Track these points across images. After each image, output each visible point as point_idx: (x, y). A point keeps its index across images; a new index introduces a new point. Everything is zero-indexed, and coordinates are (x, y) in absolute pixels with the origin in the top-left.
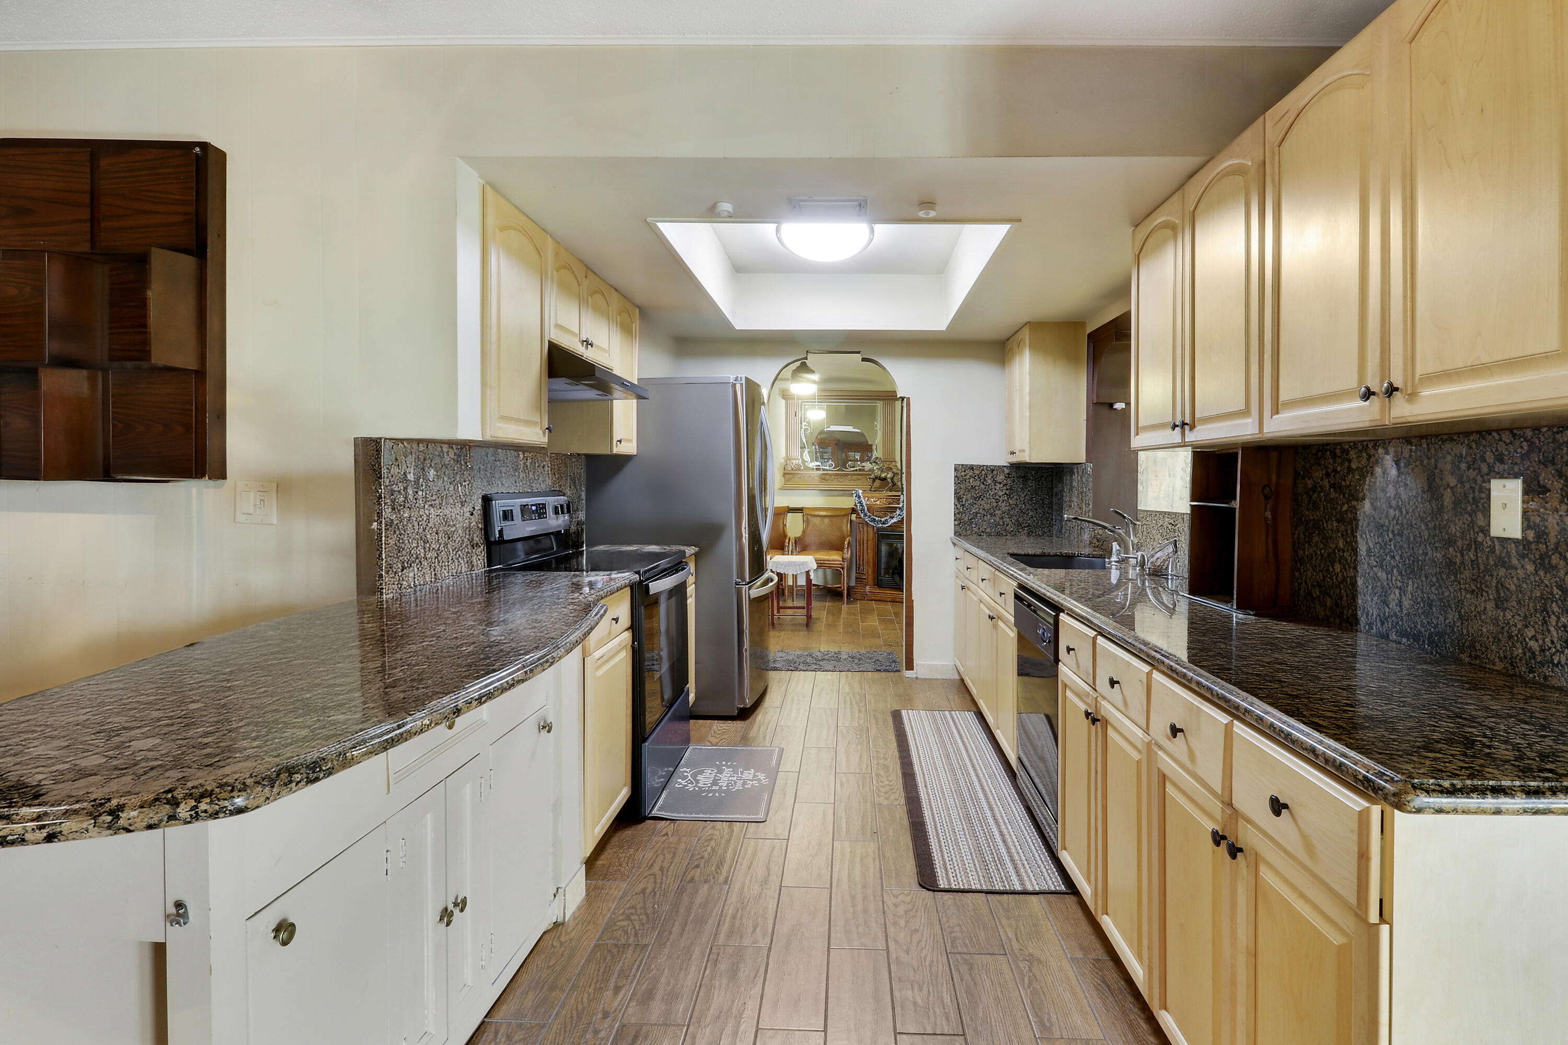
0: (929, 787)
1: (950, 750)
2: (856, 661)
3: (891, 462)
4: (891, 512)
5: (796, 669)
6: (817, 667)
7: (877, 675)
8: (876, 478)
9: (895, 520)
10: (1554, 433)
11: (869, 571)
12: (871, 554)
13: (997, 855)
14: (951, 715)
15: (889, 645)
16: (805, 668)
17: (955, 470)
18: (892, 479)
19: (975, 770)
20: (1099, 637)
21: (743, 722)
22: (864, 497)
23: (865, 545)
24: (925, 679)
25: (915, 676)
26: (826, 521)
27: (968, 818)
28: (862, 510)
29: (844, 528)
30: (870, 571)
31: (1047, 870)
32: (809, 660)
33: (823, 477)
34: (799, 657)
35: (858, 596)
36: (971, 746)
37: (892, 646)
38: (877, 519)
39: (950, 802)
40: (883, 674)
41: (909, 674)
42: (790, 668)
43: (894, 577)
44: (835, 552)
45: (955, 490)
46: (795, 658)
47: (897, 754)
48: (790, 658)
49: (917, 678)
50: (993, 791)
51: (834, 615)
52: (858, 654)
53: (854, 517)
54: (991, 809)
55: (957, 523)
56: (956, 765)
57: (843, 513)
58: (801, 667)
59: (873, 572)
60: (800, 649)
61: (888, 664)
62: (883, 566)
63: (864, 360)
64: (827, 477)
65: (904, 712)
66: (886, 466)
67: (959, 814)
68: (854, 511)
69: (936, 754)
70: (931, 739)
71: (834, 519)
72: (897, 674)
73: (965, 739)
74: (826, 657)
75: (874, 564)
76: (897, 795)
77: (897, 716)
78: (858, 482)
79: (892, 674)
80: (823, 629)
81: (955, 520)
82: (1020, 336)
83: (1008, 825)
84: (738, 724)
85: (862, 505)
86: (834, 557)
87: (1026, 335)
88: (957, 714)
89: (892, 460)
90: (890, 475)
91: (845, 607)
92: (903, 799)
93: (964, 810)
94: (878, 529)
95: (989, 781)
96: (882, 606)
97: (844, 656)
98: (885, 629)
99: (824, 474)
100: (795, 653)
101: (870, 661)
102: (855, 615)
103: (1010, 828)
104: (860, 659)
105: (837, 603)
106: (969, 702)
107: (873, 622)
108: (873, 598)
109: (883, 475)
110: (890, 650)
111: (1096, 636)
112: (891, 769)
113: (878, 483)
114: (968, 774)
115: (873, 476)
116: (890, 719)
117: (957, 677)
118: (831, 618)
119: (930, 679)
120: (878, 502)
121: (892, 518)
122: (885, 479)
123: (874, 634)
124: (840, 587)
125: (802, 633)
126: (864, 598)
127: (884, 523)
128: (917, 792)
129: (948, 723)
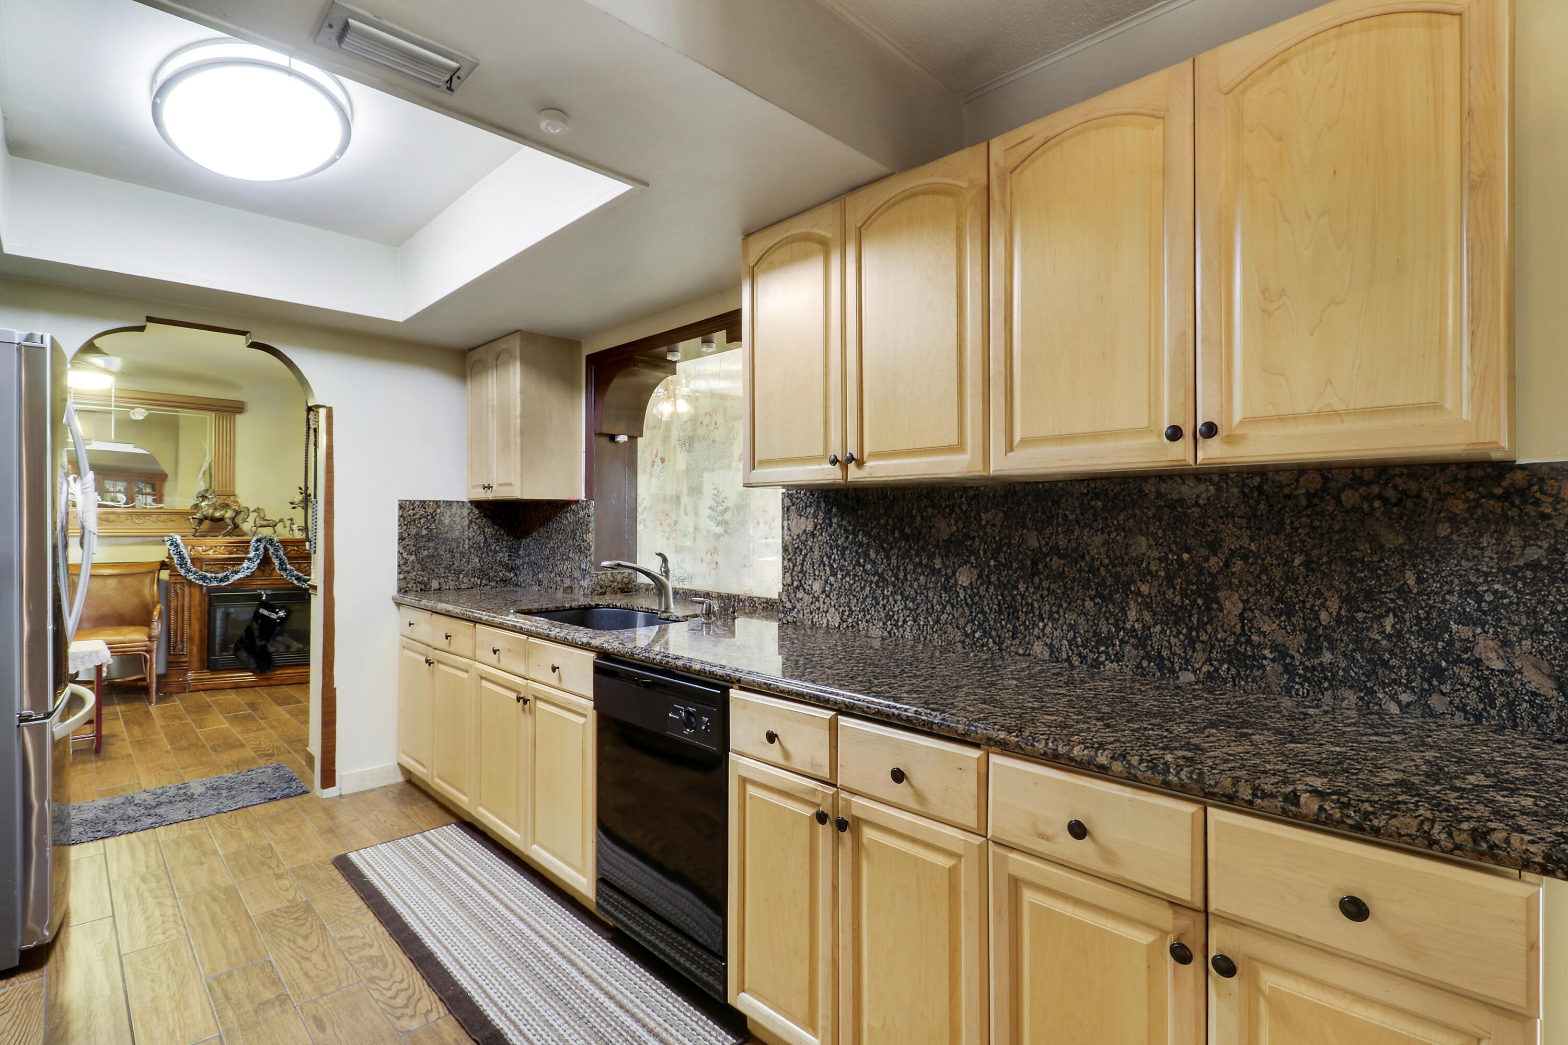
0: (466, 966)
1: (460, 894)
2: (224, 793)
3: (229, 496)
4: (234, 565)
5: (113, 834)
6: (154, 819)
7: (272, 807)
8: (206, 518)
9: (240, 575)
10: (1243, 479)
11: (192, 651)
12: (196, 626)
13: (627, 1032)
14: (425, 837)
15: (267, 755)
16: (128, 828)
17: (401, 507)
18: (233, 519)
19: (512, 911)
20: (839, 717)
21: (36, 974)
22: (186, 547)
23: (186, 614)
24: (356, 795)
25: (337, 794)
26: (112, 582)
27: (553, 992)
28: (183, 564)
29: (147, 592)
30: (195, 649)
31: (697, 1023)
32: (130, 811)
33: (103, 517)
34: (107, 809)
35: (173, 688)
36: (484, 877)
37: (272, 755)
38: (209, 575)
39: (510, 975)
40: (282, 803)
41: (330, 793)
42: (99, 835)
43: (239, 653)
44: (132, 628)
45: (400, 534)
46: (100, 814)
47: (381, 929)
48: (90, 816)
49: (341, 796)
50: (556, 933)
51: (140, 724)
52: (221, 782)
53: (165, 575)
54: (573, 964)
55: (402, 576)
56: (482, 915)
57: (144, 569)
58: (120, 827)
59: (200, 650)
60: (101, 795)
61: (285, 786)
62: (218, 640)
63: (254, 345)
64: (112, 517)
65: (353, 856)
66: (219, 501)
67: (537, 992)
68: (163, 565)
69: (442, 906)
70: (422, 885)
71: (127, 580)
72: (305, 797)
73: (469, 869)
74: (163, 799)
75: (201, 639)
76: (425, 1001)
77: (344, 865)
78: (170, 524)
79: (298, 799)
80: (130, 751)
81: (400, 573)
82: (502, 345)
83: (608, 978)
84: (26, 982)
85: (181, 557)
86: (134, 637)
87: (516, 344)
88: (432, 834)
89: (229, 493)
90: (229, 514)
91: (154, 708)
92: (440, 1004)
93: (539, 982)
94: (210, 590)
95: (541, 920)
96: (220, 697)
97: (197, 788)
98: (247, 731)
99: (106, 513)
100: (95, 804)
101: (249, 788)
102: (180, 719)
103: (613, 981)
104: (230, 789)
105: (137, 705)
106: (438, 811)
107: (218, 723)
108: (200, 687)
109: (217, 514)
110: (274, 762)
111: (836, 716)
112: (389, 960)
113: (206, 525)
114: (508, 921)
115: (198, 515)
116: (336, 874)
117: (400, 779)
118: (137, 731)
119: (363, 793)
120: (211, 552)
121: (236, 572)
122: (222, 519)
123: (231, 744)
124: (144, 679)
125: (91, 766)
126: (183, 688)
127: (221, 581)
128: (455, 984)
129: (430, 853)
